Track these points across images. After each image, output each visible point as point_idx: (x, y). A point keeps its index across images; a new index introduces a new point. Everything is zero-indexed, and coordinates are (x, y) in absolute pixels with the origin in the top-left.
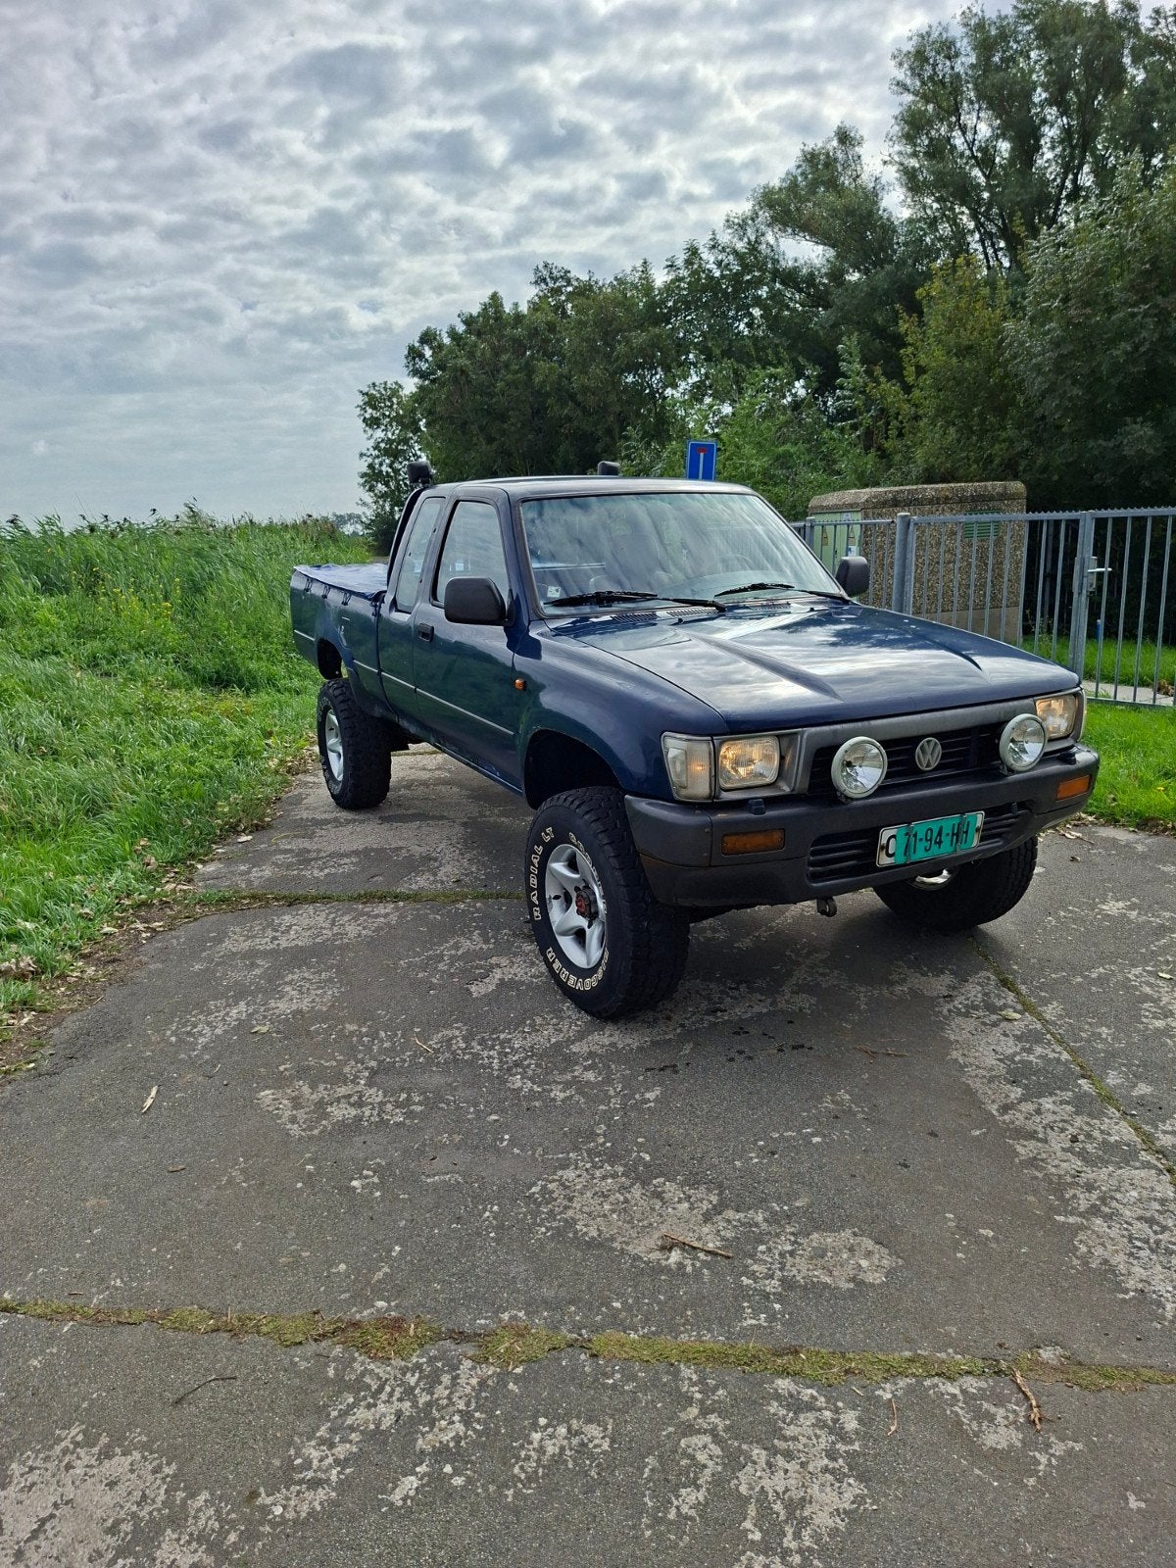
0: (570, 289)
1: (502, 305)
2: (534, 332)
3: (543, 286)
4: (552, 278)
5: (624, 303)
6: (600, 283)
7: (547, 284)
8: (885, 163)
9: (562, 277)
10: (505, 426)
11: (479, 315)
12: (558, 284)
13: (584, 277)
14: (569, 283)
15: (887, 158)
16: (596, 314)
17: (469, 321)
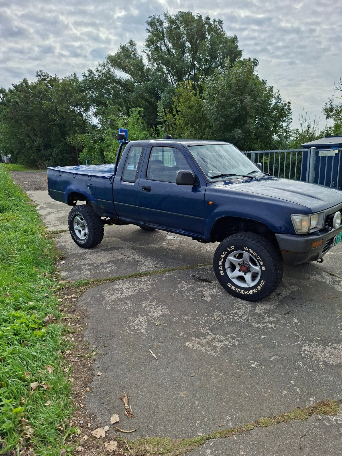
0: (48, 79)
1: (27, 82)
2: (40, 92)
3: (39, 77)
4: (42, 75)
5: (71, 85)
6: (59, 79)
7: (41, 77)
8: (142, 52)
9: (46, 75)
10: (34, 121)
11: (19, 85)
12: (44, 77)
13: (53, 76)
14: (48, 77)
15: (143, 51)
16: (62, 88)
17: (16, 87)
